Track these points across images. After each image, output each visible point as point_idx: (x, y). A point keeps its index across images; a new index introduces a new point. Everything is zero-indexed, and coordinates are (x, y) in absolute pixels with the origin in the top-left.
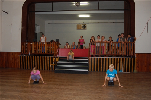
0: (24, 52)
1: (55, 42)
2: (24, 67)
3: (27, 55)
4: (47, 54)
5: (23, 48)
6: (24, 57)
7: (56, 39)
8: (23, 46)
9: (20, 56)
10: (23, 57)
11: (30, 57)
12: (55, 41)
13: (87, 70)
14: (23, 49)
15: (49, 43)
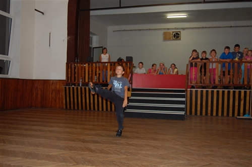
0: (71, 81)
1: (124, 62)
2: (72, 106)
3: (76, 84)
5: (69, 73)
6: (71, 88)
7: (127, 57)
8: (69, 70)
9: (65, 88)
10: (69, 88)
11: (81, 88)
12: (125, 60)
14: (69, 75)
15: (115, 64)
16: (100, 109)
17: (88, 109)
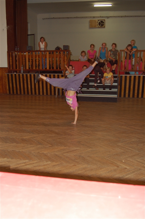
0: (13, 68)
1: (62, 51)
2: (15, 91)
3: (18, 71)
4: (50, 70)
5: (11, 61)
6: (14, 75)
7: (64, 46)
8: (11, 58)
9: (8, 75)
10: (12, 75)
11: (23, 75)
12: (63, 49)
13: (115, 96)
14: (11, 63)
15: (53, 52)
16: (41, 93)
17: (30, 94)
